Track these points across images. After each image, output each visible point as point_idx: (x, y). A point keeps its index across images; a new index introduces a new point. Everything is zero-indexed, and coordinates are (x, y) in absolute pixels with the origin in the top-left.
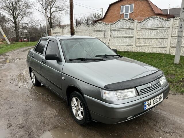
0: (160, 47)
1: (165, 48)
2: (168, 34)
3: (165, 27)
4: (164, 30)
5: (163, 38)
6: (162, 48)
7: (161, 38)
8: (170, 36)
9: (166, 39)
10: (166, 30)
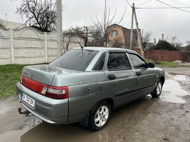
0: (3, 58)
1: (8, 59)
2: (9, 44)
3: (5, 37)
4: (4, 40)
5: (5, 48)
6: (5, 60)
7: (3, 48)
8: (12, 46)
9: (7, 49)
10: (6, 39)
